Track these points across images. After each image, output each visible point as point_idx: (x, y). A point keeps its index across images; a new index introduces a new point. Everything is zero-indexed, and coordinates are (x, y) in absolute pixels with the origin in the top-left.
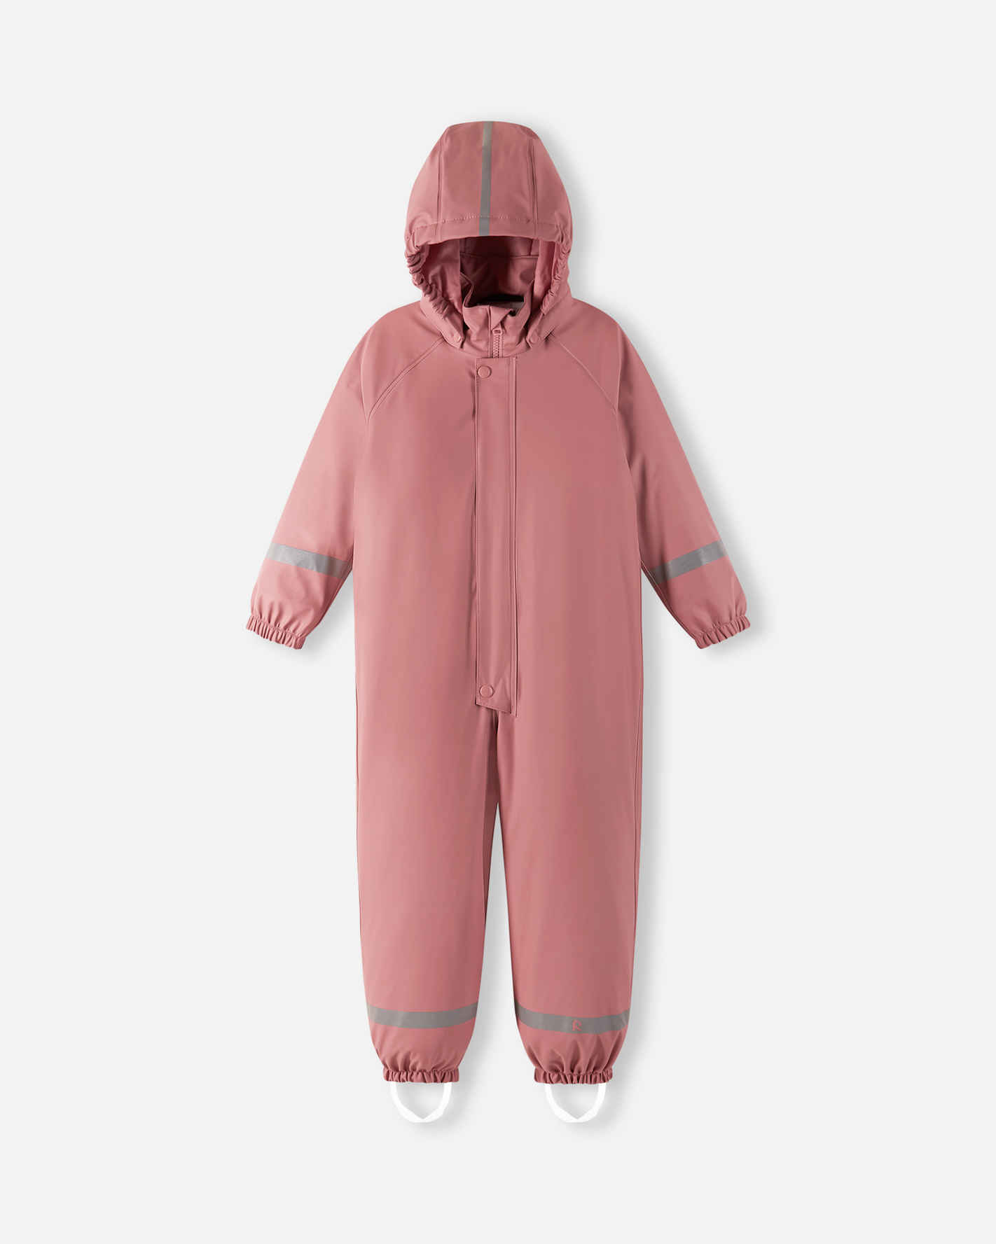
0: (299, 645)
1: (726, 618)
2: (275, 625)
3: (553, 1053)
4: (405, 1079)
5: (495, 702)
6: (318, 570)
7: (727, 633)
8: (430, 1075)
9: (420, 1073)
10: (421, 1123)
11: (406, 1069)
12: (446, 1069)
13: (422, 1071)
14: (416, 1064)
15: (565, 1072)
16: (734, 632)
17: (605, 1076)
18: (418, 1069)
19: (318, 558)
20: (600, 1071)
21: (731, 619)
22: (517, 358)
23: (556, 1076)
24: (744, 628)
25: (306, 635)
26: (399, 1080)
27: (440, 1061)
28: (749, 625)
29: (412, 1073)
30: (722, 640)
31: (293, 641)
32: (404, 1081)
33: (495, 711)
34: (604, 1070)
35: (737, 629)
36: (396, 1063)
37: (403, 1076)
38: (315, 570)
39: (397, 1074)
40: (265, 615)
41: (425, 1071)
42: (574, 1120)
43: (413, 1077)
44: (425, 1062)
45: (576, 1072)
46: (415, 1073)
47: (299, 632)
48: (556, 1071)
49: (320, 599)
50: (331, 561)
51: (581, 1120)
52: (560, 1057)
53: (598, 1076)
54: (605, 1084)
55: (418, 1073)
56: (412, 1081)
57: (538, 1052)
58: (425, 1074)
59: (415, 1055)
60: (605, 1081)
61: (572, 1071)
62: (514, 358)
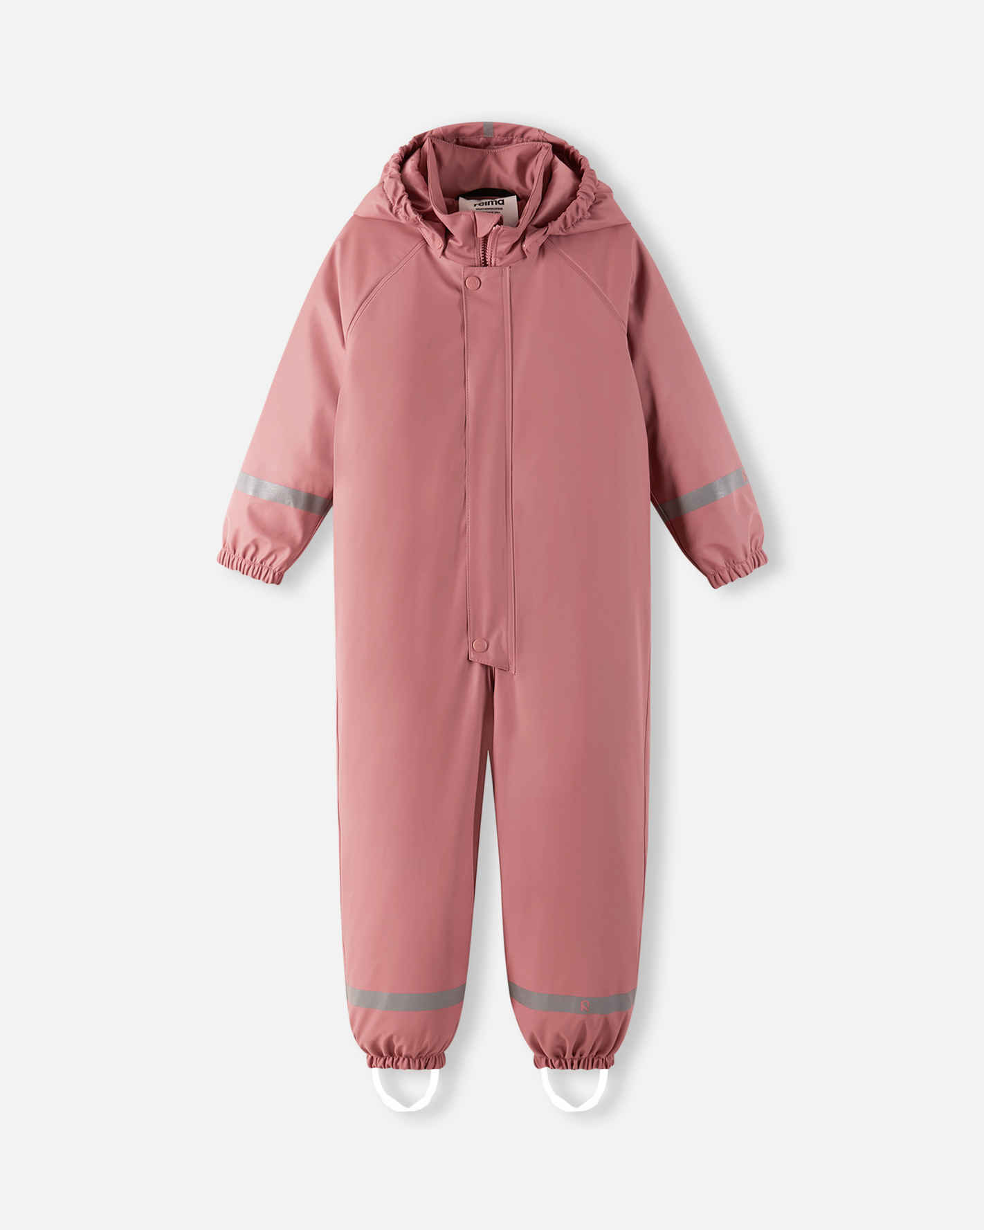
0: (277, 580)
1: (741, 557)
2: (252, 560)
3: (558, 1037)
4: (390, 1065)
5: (490, 658)
6: (296, 504)
7: (741, 571)
8: (415, 1062)
9: (406, 1060)
10: (405, 1112)
11: (391, 1054)
12: (430, 1054)
13: (408, 1057)
14: (400, 1048)
15: (566, 1057)
16: (748, 571)
17: (608, 1062)
18: (403, 1056)
19: (295, 493)
20: (603, 1056)
21: (746, 556)
22: (510, 267)
23: (557, 1062)
24: (759, 565)
25: (285, 570)
26: (384, 1066)
27: (423, 1046)
28: (766, 561)
29: (399, 1059)
30: (736, 578)
31: (270, 576)
32: (389, 1067)
33: (490, 667)
34: (607, 1056)
35: (753, 566)
36: (379, 1049)
37: (388, 1062)
38: (292, 505)
39: (382, 1060)
40: (240, 551)
41: (411, 1057)
42: (573, 1109)
43: (399, 1063)
44: (410, 1048)
45: (577, 1055)
46: (401, 1059)
47: (276, 566)
48: (558, 1057)
49: (299, 536)
50: (310, 499)
51: (582, 1108)
52: (565, 1041)
53: (601, 1060)
54: (607, 1070)
55: (404, 1059)
56: (397, 1068)
57: (542, 1038)
58: (411, 1060)
59: (398, 1039)
60: (606, 1068)
61: (574, 1054)
62: (508, 268)
